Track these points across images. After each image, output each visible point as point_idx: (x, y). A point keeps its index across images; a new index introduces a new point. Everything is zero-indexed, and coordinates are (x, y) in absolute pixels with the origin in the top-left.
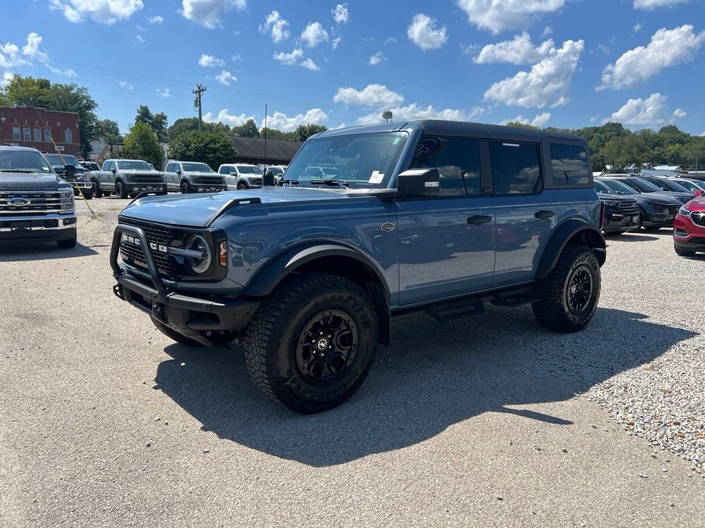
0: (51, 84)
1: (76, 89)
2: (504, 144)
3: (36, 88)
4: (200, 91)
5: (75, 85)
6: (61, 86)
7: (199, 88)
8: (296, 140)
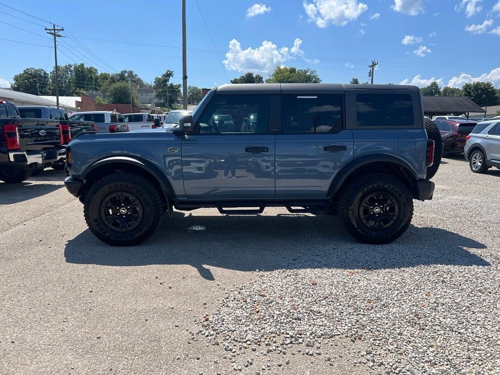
0: (297, 70)
1: (310, 72)
2: (298, 97)
3: (288, 73)
4: (374, 65)
5: (310, 69)
6: (302, 71)
7: (373, 63)
8: (461, 96)
